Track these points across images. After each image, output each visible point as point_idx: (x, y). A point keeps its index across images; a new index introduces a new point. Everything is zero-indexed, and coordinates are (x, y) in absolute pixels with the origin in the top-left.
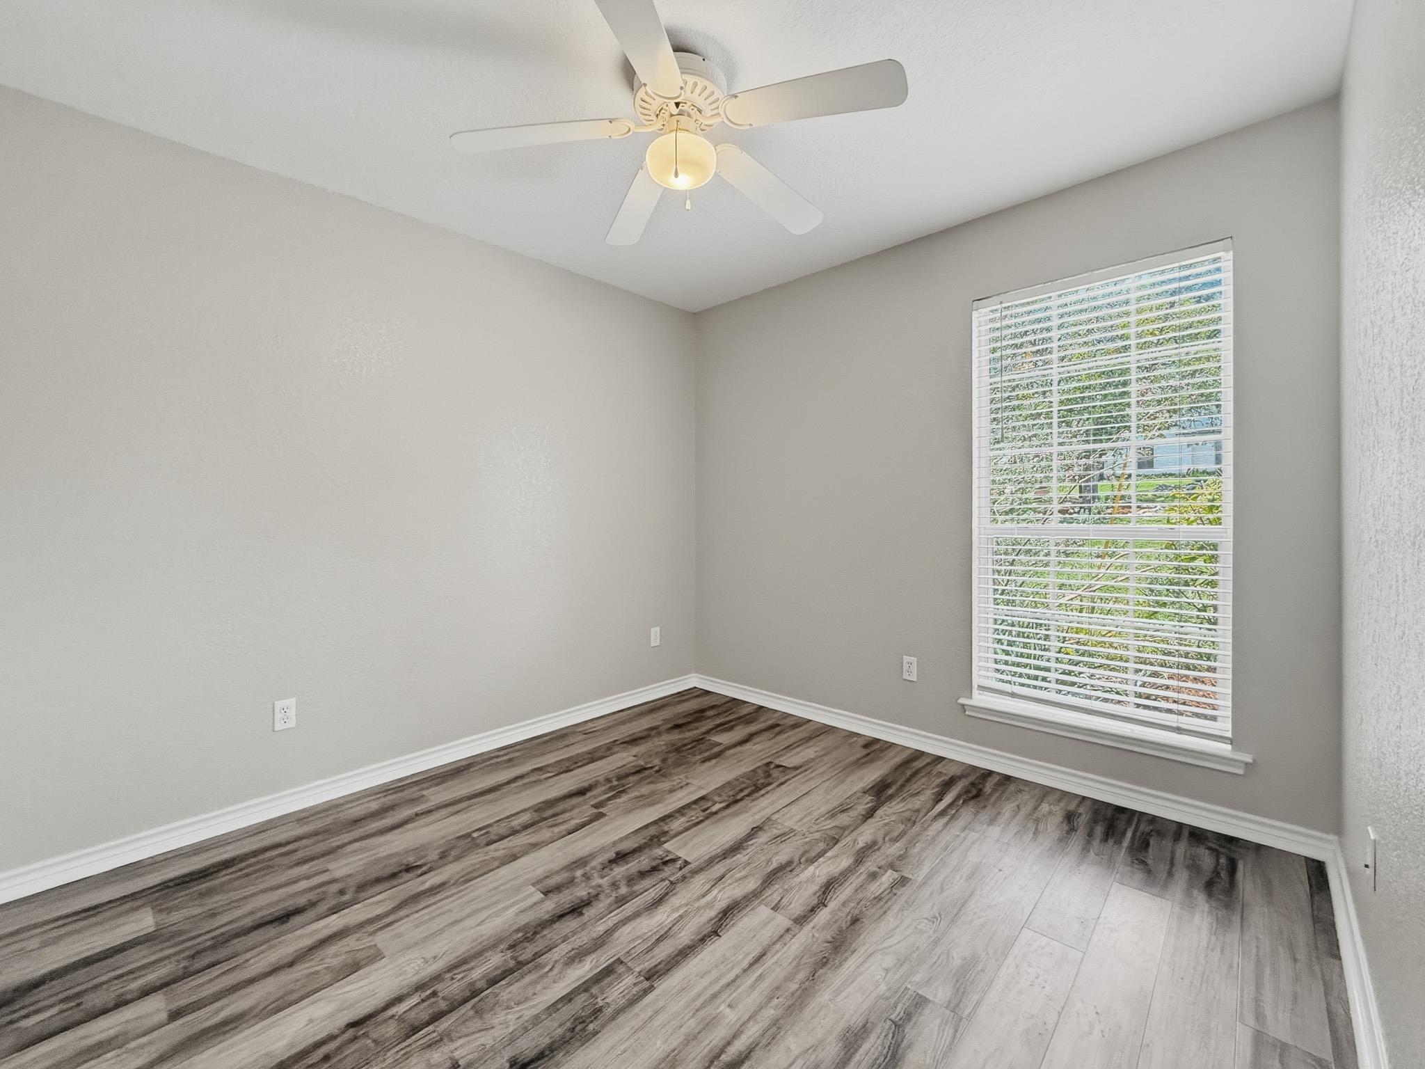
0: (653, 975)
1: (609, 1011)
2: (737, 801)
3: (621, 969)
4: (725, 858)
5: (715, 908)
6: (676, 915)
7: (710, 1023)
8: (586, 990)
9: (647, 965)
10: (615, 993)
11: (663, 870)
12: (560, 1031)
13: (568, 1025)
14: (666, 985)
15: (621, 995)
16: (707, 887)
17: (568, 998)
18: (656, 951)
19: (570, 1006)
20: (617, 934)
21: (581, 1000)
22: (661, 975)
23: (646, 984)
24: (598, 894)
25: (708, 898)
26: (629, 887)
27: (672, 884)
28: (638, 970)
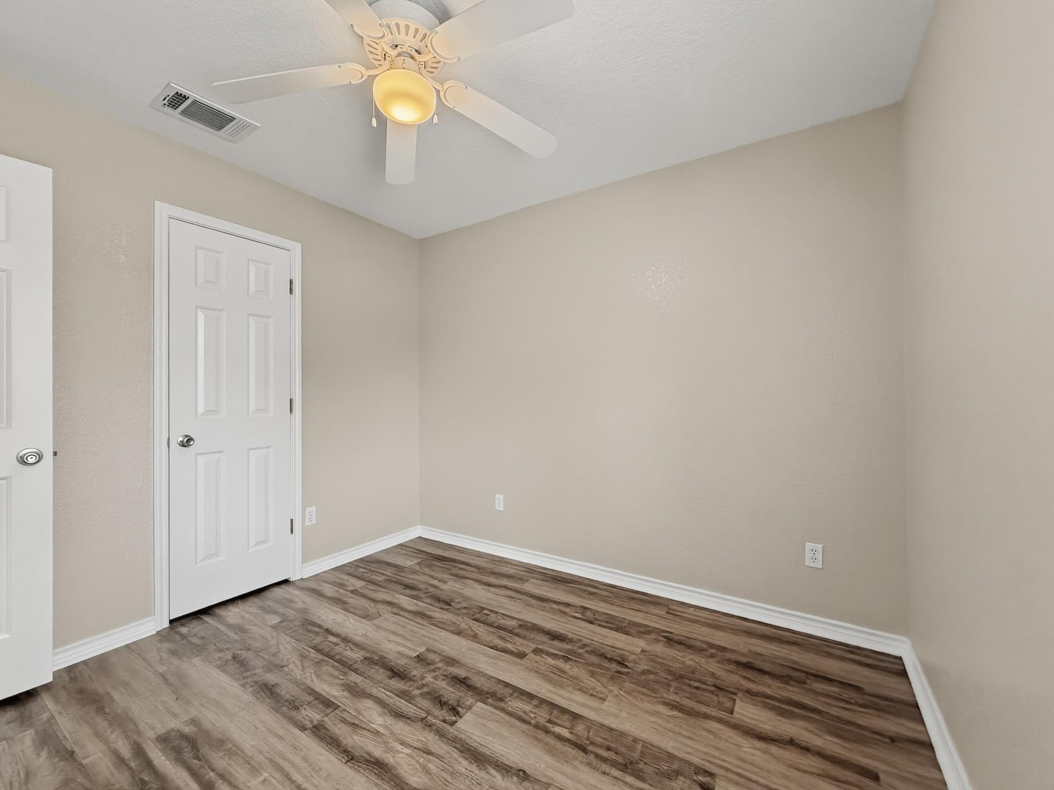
0: (318, 729)
2: (584, 750)
3: (329, 710)
4: (461, 751)
5: (385, 755)
6: (380, 729)
9: (330, 724)
11: (442, 709)
16: (416, 744)
23: (309, 726)
24: (413, 680)
25: (399, 747)
26: (422, 695)
27: (422, 719)
28: (326, 719)
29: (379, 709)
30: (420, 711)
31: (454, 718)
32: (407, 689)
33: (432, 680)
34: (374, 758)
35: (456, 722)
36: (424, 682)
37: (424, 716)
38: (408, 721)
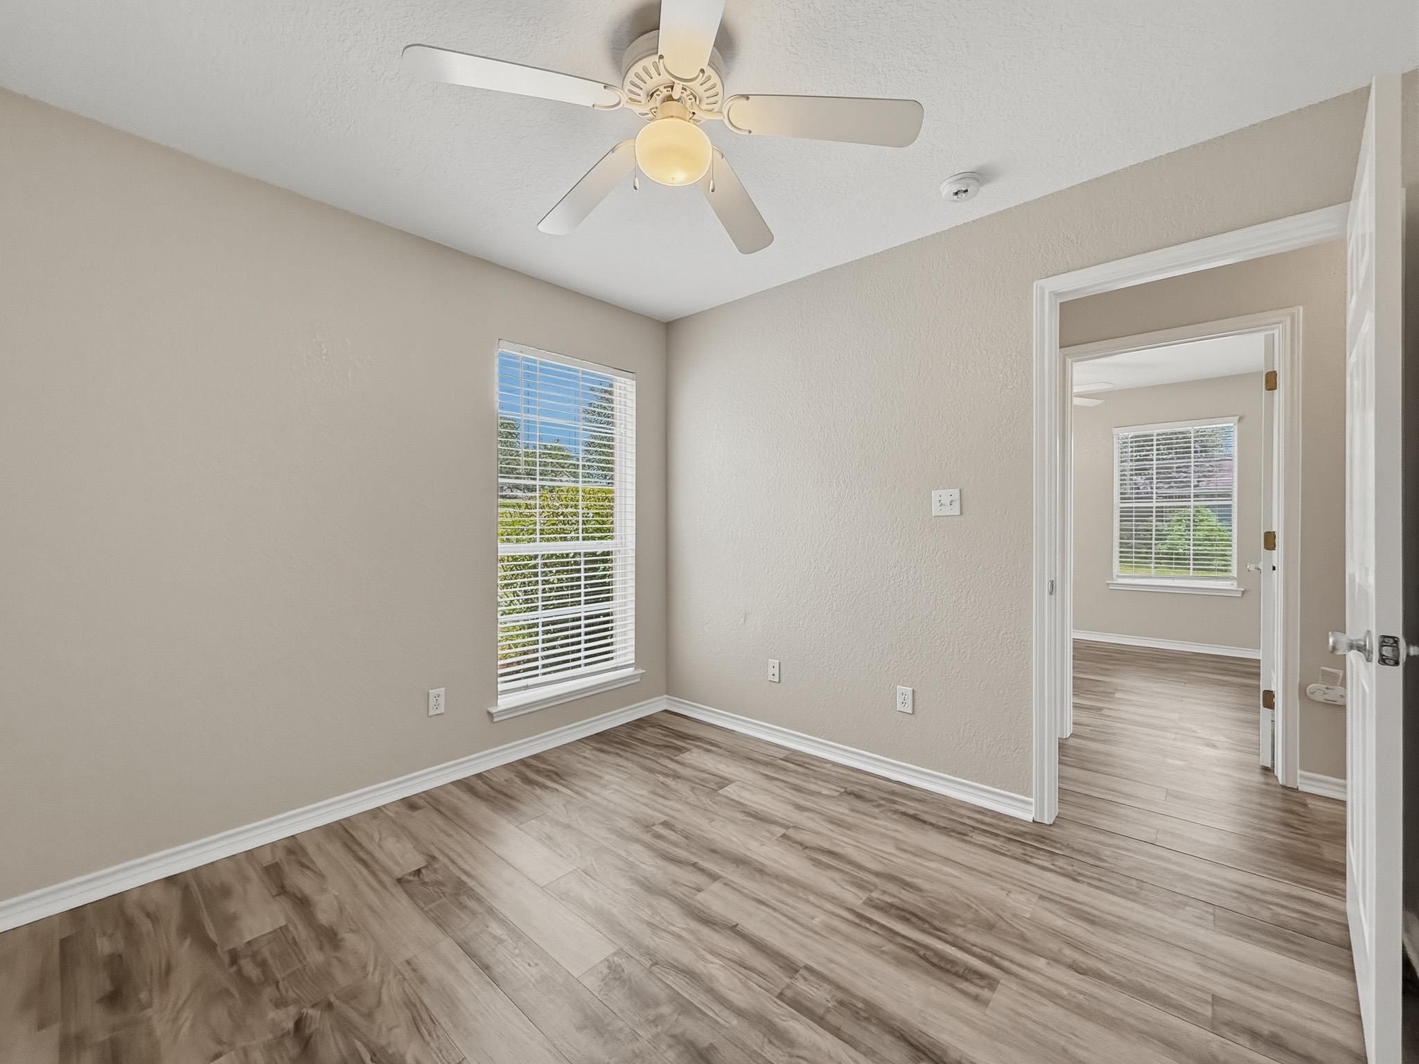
0: (791, 967)
1: (840, 995)
3: (788, 993)
5: (698, 929)
6: (709, 957)
7: (834, 930)
8: (822, 1018)
9: (779, 973)
10: (819, 995)
11: (630, 977)
12: (873, 1029)
13: (864, 1024)
14: (801, 957)
15: (820, 988)
17: (836, 1032)
18: (761, 968)
19: (844, 1028)
20: (742, 1005)
21: (832, 1019)
22: (791, 962)
23: (802, 972)
24: (673, 1036)
25: (684, 934)
26: (658, 1004)
27: (656, 964)
28: (788, 980)
29: (716, 986)
30: (660, 976)
31: (616, 959)
32: (680, 1017)
33: (641, 1033)
34: (708, 926)
35: (615, 954)
36: (654, 1031)
37: (653, 968)
38: (675, 964)
